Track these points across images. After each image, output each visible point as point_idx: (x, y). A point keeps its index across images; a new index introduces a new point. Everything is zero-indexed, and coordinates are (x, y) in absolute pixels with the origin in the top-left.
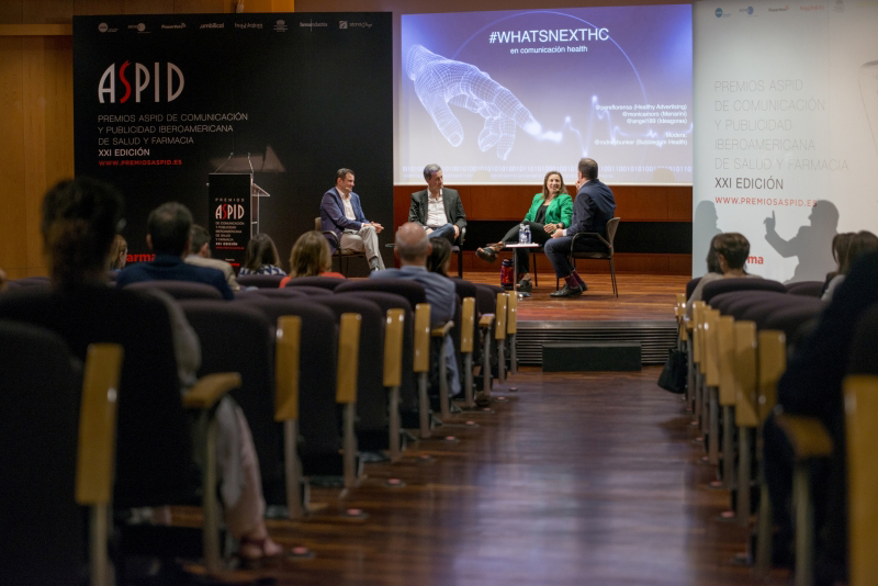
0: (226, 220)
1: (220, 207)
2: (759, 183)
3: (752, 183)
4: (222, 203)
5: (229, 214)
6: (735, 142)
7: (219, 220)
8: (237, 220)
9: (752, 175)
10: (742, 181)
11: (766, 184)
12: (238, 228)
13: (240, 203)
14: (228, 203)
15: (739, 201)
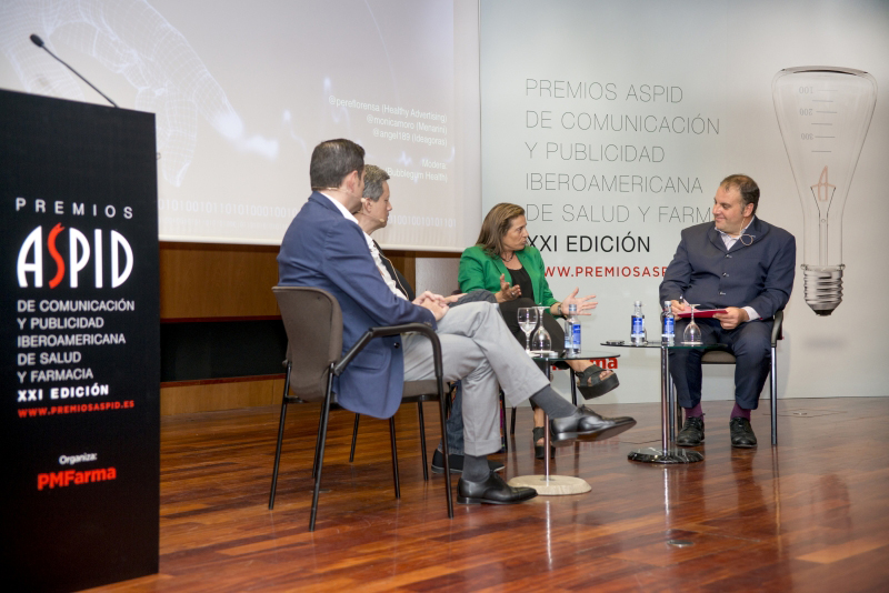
0: (63, 292)
1: (36, 236)
2: (608, 244)
3: (597, 244)
4: (47, 221)
5: (76, 267)
6: (564, 179)
7: (31, 293)
8: (108, 293)
9: (595, 231)
10: (578, 240)
11: (619, 244)
12: (113, 322)
13: (119, 224)
14: (70, 220)
15: (573, 271)
